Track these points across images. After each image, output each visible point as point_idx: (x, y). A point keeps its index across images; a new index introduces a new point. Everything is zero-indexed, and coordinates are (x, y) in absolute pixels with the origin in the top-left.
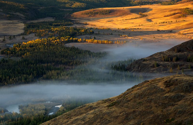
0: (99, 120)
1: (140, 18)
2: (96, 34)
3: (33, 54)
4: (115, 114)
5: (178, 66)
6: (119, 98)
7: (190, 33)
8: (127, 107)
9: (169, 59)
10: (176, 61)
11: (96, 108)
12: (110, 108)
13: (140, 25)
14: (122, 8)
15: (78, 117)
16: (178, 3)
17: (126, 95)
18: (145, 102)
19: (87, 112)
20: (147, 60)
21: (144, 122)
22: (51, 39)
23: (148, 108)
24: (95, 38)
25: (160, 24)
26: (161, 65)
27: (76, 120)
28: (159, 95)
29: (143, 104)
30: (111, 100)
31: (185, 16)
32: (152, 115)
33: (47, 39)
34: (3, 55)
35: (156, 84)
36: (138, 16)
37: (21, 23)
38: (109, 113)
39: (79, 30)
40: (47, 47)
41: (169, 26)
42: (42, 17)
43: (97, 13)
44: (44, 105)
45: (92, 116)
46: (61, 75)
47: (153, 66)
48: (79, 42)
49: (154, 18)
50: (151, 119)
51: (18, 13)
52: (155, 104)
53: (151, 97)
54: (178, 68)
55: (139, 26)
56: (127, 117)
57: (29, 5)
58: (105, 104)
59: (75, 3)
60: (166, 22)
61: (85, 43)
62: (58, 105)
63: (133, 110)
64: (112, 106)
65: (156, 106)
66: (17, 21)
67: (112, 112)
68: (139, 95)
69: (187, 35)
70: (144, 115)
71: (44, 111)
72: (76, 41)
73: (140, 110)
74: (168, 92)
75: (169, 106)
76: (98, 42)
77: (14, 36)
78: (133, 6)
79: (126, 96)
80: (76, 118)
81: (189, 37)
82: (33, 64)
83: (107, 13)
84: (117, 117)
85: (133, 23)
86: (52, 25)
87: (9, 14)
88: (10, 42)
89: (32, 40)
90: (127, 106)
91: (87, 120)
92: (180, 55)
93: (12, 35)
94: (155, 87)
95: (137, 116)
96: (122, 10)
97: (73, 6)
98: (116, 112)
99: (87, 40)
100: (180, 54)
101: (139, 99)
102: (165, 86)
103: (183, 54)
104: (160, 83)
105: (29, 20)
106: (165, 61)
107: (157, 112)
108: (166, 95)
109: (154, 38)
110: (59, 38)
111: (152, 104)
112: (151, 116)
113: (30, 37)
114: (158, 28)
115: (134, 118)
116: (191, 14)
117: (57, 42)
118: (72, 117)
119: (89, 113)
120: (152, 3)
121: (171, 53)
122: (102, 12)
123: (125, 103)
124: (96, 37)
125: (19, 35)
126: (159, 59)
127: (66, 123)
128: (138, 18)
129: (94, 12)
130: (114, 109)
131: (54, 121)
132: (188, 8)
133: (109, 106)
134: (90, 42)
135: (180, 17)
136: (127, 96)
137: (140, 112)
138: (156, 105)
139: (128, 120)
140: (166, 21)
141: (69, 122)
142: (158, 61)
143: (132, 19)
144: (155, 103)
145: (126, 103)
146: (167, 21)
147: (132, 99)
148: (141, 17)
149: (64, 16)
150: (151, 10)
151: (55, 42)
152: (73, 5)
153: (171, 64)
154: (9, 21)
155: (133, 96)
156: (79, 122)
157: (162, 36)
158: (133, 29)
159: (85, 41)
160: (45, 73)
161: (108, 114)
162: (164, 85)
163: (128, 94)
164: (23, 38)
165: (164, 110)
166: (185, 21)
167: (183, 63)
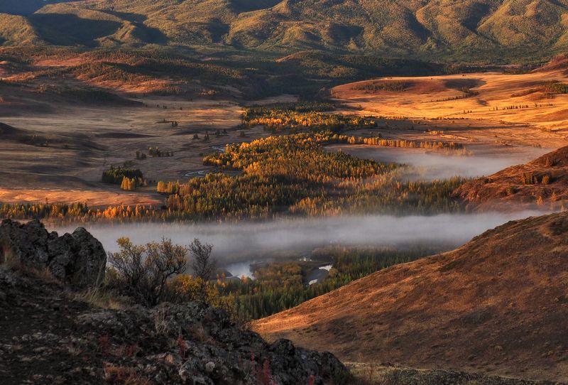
0: (424, 296)
1: (464, 98)
2: (382, 128)
3: (265, 165)
4: (455, 285)
5: (554, 194)
6: (460, 255)
7: (564, 130)
8: (480, 272)
9: (535, 179)
10: (548, 184)
11: (416, 273)
12: (445, 273)
13: (466, 111)
14: (429, 78)
15: (382, 290)
16: (536, 71)
17: (474, 249)
18: (513, 262)
19: (400, 280)
20: (492, 181)
21: (514, 300)
22: (296, 137)
23: (522, 274)
24: (381, 137)
25: (505, 111)
26: (519, 190)
27: (379, 295)
28: (541, 249)
29: (510, 267)
30: (444, 258)
31: (551, 96)
32: (531, 288)
33: (289, 137)
34: (207, 167)
35: (534, 228)
36: (461, 94)
37: (236, 105)
38: (443, 283)
39: (349, 119)
40: (290, 152)
41: (522, 115)
42: (274, 95)
43: (381, 87)
44: (299, 265)
45: (411, 288)
46: (324, 208)
47: (504, 194)
48: (349, 143)
49: (492, 99)
50: (528, 295)
51: (229, 87)
52: (534, 266)
53: (525, 254)
54: (554, 197)
55: (465, 113)
56: (480, 291)
57: (249, 70)
58: (433, 265)
59: (336, 67)
60: (517, 108)
61: (362, 145)
62: (325, 265)
63: (492, 278)
64: (448, 269)
65: (537, 271)
66: (228, 101)
67: (450, 282)
68: (502, 250)
69: (559, 132)
70: (514, 287)
71: (300, 276)
72: (345, 142)
73: (506, 278)
74: (559, 245)
75: (562, 271)
76: (387, 145)
77: (225, 130)
78: (450, 74)
79: (474, 251)
80: (378, 291)
81: (563, 137)
82: (269, 185)
83: (400, 89)
84: (460, 292)
85: (452, 108)
86: (294, 110)
87: (212, 88)
88: (217, 141)
89: (259, 139)
90: (479, 269)
91: (402, 296)
92: (555, 172)
93: (221, 129)
94: (532, 235)
95: (500, 290)
96: (429, 82)
97: (333, 74)
98: (457, 281)
99: (365, 140)
100: (556, 170)
101: (503, 258)
102: (552, 232)
103: (561, 169)
104: (541, 226)
105: (250, 99)
106: (526, 183)
107: (540, 282)
108: (555, 250)
109: (496, 136)
110: (312, 136)
111: (529, 265)
112: (529, 290)
113: (255, 132)
114: (502, 118)
115: (495, 294)
116: (562, 93)
117: (309, 142)
118: (370, 290)
119: (404, 283)
120: (484, 70)
121: (537, 168)
122: (391, 85)
123: (474, 264)
124: (382, 134)
125: (234, 129)
126: (516, 178)
127: (358, 300)
128: (460, 98)
129: (374, 86)
130: (453, 276)
131: (334, 295)
132: (557, 82)
133: (442, 270)
134: (372, 144)
135: (542, 98)
136: (477, 250)
137: (507, 281)
138: (537, 268)
139: (483, 296)
140: (515, 105)
141: (364, 300)
142: (515, 183)
143: (449, 99)
144: (535, 264)
145: (477, 264)
146: (518, 105)
147: (487, 257)
148: (466, 97)
149: (316, 93)
150: (484, 83)
151: (305, 143)
152: (332, 71)
153: (539, 188)
154: (213, 103)
155: (490, 250)
156: (385, 299)
157: (510, 134)
158: (454, 119)
159: (362, 143)
160: (292, 203)
161: (443, 285)
162: (551, 230)
163: (478, 246)
164: (243, 135)
165: (554, 279)
166: (552, 105)
167: (561, 188)
